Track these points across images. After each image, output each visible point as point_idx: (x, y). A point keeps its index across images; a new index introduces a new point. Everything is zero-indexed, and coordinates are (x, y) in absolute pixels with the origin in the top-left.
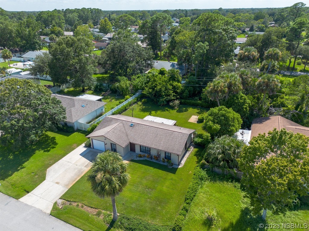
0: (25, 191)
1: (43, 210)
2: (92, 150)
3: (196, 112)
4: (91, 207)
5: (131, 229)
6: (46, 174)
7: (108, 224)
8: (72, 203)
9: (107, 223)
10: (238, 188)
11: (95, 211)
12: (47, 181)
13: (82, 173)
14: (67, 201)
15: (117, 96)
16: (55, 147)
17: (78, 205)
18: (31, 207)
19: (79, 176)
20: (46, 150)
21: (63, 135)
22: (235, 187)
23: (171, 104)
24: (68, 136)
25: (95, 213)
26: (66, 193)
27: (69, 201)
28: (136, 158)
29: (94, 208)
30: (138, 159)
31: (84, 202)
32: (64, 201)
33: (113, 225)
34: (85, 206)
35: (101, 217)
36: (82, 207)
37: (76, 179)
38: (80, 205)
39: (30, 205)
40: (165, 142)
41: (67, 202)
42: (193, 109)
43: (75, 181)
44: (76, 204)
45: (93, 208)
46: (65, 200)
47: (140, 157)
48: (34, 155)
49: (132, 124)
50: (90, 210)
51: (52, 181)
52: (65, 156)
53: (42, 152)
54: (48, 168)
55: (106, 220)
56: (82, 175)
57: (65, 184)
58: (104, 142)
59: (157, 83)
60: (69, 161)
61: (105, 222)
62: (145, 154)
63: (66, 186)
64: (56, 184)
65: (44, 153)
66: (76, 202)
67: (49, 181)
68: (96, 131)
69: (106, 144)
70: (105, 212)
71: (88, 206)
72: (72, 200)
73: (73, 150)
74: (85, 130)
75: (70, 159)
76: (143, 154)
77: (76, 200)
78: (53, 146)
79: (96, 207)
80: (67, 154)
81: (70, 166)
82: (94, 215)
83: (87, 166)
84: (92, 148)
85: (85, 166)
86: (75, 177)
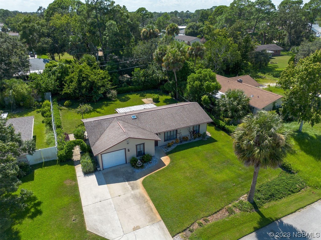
4: (216, 213)
5: (271, 195)
6: (96, 234)
7: (252, 209)
8: (191, 228)
11: (225, 213)
13: (143, 197)
14: (183, 232)
16: (40, 203)
17: (201, 224)
19: (146, 202)
23: (109, 96)
25: (227, 214)
27: (185, 230)
28: (168, 149)
29: (219, 210)
30: (170, 149)
31: (202, 216)
32: (180, 235)
33: (257, 206)
34: (208, 217)
35: (237, 211)
36: (206, 221)
37: (149, 206)
38: (201, 221)
43: (151, 209)
45: (218, 211)
46: (180, 233)
48: (20, 234)
49: (133, 117)
50: (219, 215)
51: (122, 234)
52: (80, 199)
53: (27, 221)
54: (85, 228)
55: (246, 208)
56: (147, 197)
57: (148, 221)
58: (125, 149)
59: (88, 73)
60: (98, 199)
61: (248, 211)
62: (172, 141)
63: (152, 221)
64: (137, 231)
65: (35, 219)
66: (194, 223)
67: (120, 238)
68: (95, 143)
69: (129, 151)
70: (233, 204)
71: (212, 214)
72: (186, 225)
73: (78, 187)
74: (46, 160)
75: (96, 197)
76: (170, 142)
77: (190, 223)
78: (33, 203)
79: (220, 208)
80: (79, 196)
81: (112, 202)
82: (229, 216)
83: (135, 187)
84: (102, 169)
85: (131, 189)
86: (145, 207)
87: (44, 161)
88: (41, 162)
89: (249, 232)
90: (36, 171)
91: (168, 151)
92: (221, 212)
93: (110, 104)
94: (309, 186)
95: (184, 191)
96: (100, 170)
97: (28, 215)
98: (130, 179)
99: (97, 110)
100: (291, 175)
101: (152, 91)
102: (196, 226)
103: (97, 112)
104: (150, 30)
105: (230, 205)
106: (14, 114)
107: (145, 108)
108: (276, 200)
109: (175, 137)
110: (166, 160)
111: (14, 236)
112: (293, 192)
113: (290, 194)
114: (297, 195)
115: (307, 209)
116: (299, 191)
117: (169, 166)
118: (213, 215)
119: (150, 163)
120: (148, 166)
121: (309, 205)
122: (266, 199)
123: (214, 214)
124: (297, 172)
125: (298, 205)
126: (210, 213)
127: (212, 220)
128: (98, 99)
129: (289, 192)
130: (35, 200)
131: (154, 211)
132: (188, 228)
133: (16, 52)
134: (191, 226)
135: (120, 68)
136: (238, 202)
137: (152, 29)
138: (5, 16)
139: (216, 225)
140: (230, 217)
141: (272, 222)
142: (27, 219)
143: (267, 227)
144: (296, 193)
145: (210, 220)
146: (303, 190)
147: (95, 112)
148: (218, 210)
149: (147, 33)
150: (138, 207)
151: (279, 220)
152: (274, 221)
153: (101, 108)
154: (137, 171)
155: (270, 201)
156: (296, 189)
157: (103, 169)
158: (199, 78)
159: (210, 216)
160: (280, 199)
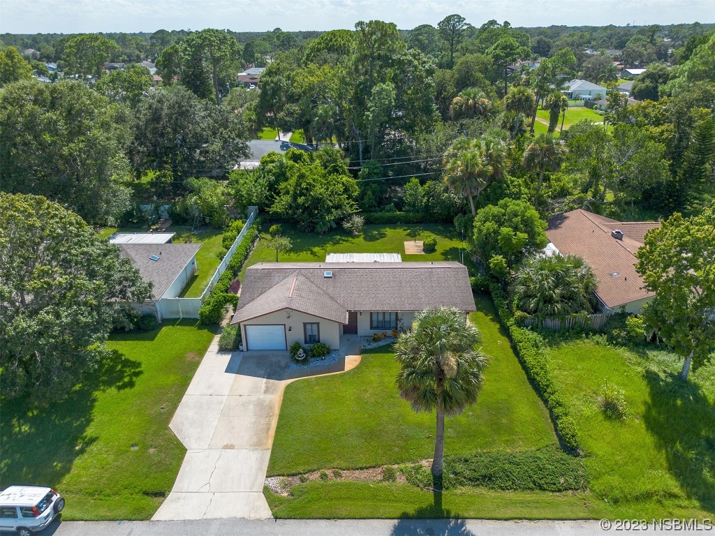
0: (145, 497)
1: (246, 517)
2: (248, 354)
3: (404, 235)
4: (361, 469)
5: (485, 477)
6: (175, 436)
7: (429, 485)
8: (306, 476)
9: (425, 486)
10: (605, 345)
11: (377, 475)
12: (194, 451)
13: (271, 408)
14: (288, 476)
15: (195, 228)
16: (141, 373)
17: (324, 476)
18: (207, 522)
19: (269, 416)
20: (121, 384)
21: (135, 340)
22: (598, 343)
23: (347, 225)
24: (152, 339)
25: (380, 477)
26: (271, 459)
27: (294, 475)
28: (369, 344)
29: (370, 467)
30: (374, 345)
31: (335, 464)
32: (281, 478)
33: (441, 484)
34: (344, 470)
35: (401, 480)
36: (337, 475)
37: (269, 424)
38: (327, 472)
39: (198, 519)
40: (428, 294)
41: (290, 479)
42: (393, 230)
43: (268, 429)
44: (316, 476)
45: (367, 468)
46: (283, 475)
47: (375, 340)
48: (96, 404)
49: (327, 274)
50: (363, 475)
51: (206, 447)
52: (189, 384)
53: (112, 391)
54: (169, 423)
55: (419, 480)
56: (277, 411)
57: (252, 443)
58: (285, 325)
59: (312, 182)
60: (210, 391)
61: (418, 486)
62: (384, 331)
63: (257, 445)
64: (227, 450)
65: (122, 391)
66: (315, 470)
67: (200, 450)
68: (245, 305)
69: (290, 330)
70: (402, 466)
71: (352, 469)
72: (300, 469)
73: (198, 367)
74: (185, 316)
75: (209, 387)
76: (379, 332)
77: (310, 468)
78: (133, 370)
79: (373, 464)
80: (191, 378)
81: (224, 401)
82: (381, 481)
83: (271, 390)
84: (245, 349)
85: (263, 391)
86: (262, 422)
87: (181, 316)
88: (177, 317)
89: (388, 515)
90: (164, 329)
91: (369, 347)
92: (371, 471)
93: (344, 240)
94: (591, 490)
95: (336, 420)
96: (243, 351)
97: (118, 384)
98: (274, 377)
99: (314, 250)
100: (565, 456)
101: (440, 227)
102: (315, 476)
103: (313, 253)
104: (468, 100)
105: (396, 466)
106: (194, 235)
107: (375, 261)
108: (493, 488)
109: (393, 325)
110: (352, 361)
111: (89, 404)
112: (541, 488)
113: (532, 489)
114: (548, 496)
115: (536, 524)
116: (559, 491)
117: (349, 372)
118: (354, 470)
119: (322, 359)
120: (315, 363)
121: (550, 519)
122: (470, 479)
123: (357, 469)
124: (588, 455)
125: (525, 512)
126: (351, 465)
127: (348, 477)
128: (325, 229)
129: (531, 485)
130: (137, 368)
131: (270, 433)
132: (301, 474)
133: (221, 133)
134: (307, 473)
135: (391, 173)
136: (413, 465)
137: (474, 99)
138: (285, 45)
139: (348, 486)
140: (380, 485)
141: (443, 518)
142: (113, 388)
143: (428, 521)
144: (547, 493)
145: (344, 475)
146: (570, 492)
147: (309, 252)
148: (368, 466)
149: (462, 106)
150: (253, 420)
151: (459, 521)
152: (448, 517)
153: (322, 247)
154: (294, 366)
155: (478, 485)
156: (555, 484)
157: (248, 350)
158: (499, 217)
159: (348, 470)
160: (504, 489)
